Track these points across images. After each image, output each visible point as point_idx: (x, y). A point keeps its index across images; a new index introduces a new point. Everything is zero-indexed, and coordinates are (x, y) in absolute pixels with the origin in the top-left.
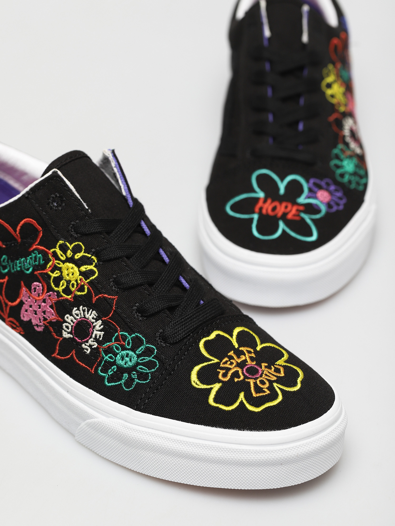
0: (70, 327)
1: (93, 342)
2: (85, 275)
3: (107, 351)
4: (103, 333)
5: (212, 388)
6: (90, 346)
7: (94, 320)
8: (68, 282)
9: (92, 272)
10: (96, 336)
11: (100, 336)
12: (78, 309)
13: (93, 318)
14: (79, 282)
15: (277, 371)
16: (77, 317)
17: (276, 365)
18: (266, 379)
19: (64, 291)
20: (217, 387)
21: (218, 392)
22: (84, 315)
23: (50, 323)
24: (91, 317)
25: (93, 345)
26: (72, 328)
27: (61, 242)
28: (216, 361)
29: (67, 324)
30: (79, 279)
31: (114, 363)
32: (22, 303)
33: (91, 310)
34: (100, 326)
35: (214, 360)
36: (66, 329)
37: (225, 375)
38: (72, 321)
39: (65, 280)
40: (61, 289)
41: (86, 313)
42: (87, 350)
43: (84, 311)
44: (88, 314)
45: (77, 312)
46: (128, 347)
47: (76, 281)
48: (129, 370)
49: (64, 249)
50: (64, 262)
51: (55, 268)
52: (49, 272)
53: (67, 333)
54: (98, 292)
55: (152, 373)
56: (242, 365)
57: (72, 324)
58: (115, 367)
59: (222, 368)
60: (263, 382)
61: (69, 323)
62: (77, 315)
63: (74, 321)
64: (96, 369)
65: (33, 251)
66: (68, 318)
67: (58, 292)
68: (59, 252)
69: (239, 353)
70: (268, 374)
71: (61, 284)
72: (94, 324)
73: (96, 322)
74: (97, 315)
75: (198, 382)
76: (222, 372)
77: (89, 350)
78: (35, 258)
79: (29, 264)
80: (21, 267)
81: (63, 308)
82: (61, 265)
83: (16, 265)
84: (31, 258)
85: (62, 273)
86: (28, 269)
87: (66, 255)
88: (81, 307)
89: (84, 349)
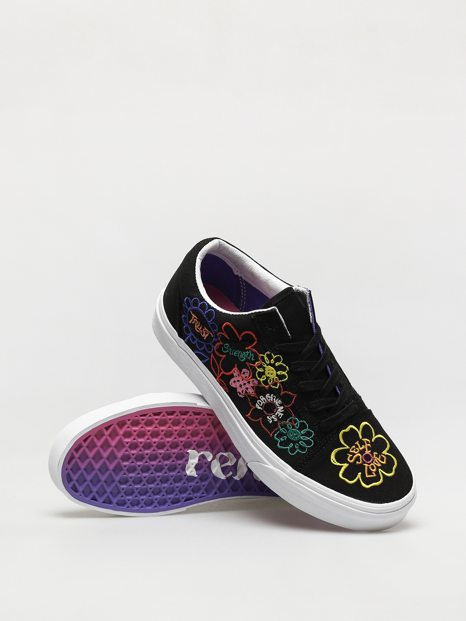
0: (262, 403)
1: (275, 417)
2: (281, 377)
3: (283, 426)
5: (342, 466)
6: (273, 419)
8: (268, 378)
9: (284, 376)
10: (278, 414)
11: (280, 416)
12: (270, 396)
14: (275, 380)
15: (382, 459)
17: (382, 454)
18: (375, 465)
19: (263, 382)
20: (345, 465)
21: (345, 470)
23: (250, 396)
24: (277, 403)
25: (275, 420)
27: (268, 353)
28: (348, 447)
29: (260, 401)
30: (275, 378)
31: (286, 434)
32: (232, 376)
34: (282, 410)
35: (346, 447)
37: (351, 458)
39: (266, 376)
40: (261, 380)
41: (274, 399)
43: (274, 398)
44: (275, 400)
45: (269, 397)
46: (296, 427)
47: (273, 379)
48: (294, 442)
49: (270, 357)
50: (268, 365)
51: (260, 366)
52: (256, 367)
53: (259, 406)
54: (285, 389)
55: (308, 448)
56: (362, 452)
58: (286, 437)
59: (351, 453)
60: (373, 467)
62: (269, 399)
64: (274, 434)
65: (248, 350)
67: (259, 381)
68: (266, 358)
69: (362, 443)
70: (377, 461)
71: (263, 377)
73: (280, 407)
74: (281, 403)
75: (335, 460)
76: (350, 456)
77: (271, 421)
78: (249, 354)
79: (243, 356)
80: (237, 355)
81: (260, 391)
82: (265, 366)
83: (234, 352)
84: (246, 354)
85: (265, 371)
86: (242, 359)
87: (270, 362)
88: (272, 395)
89: (268, 419)
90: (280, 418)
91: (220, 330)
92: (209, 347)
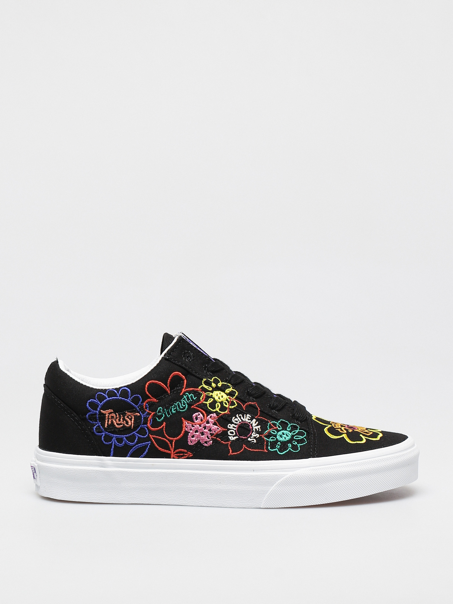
0: (234, 432)
1: (255, 434)
2: (231, 394)
3: (268, 436)
4: (259, 426)
5: (343, 437)
6: (255, 438)
7: (250, 421)
8: (221, 403)
9: (233, 392)
10: (256, 429)
11: (259, 429)
12: (236, 417)
13: (249, 420)
14: (229, 400)
16: (237, 423)
19: (220, 410)
20: (345, 436)
21: (348, 438)
22: (242, 420)
23: (217, 435)
24: (247, 420)
25: (257, 436)
26: (236, 432)
27: (204, 380)
28: (330, 425)
29: (231, 431)
30: (228, 399)
31: (277, 441)
32: (187, 433)
33: (245, 415)
34: (256, 423)
36: (231, 434)
38: (234, 427)
39: (219, 402)
40: (217, 409)
41: (242, 418)
42: (253, 441)
43: (240, 417)
44: (244, 418)
45: (236, 419)
46: (280, 429)
47: (227, 400)
48: (290, 441)
49: (208, 383)
50: (212, 392)
51: (207, 398)
52: (204, 402)
53: (233, 437)
54: (244, 402)
55: (305, 438)
57: (235, 429)
58: (279, 443)
59: (337, 428)
61: (232, 429)
62: (237, 421)
63: (236, 426)
64: (267, 449)
65: (184, 394)
66: (230, 426)
67: (216, 412)
68: (206, 387)
71: (217, 406)
72: (251, 423)
73: (252, 421)
74: (251, 417)
75: (334, 436)
76: (339, 430)
77: (255, 440)
78: (188, 398)
79: (183, 405)
80: (176, 410)
81: (224, 421)
82: (211, 394)
83: (171, 410)
84: (184, 399)
85: (214, 398)
86: (184, 408)
87: (212, 387)
88: (237, 415)
89: (251, 441)
90: (260, 430)
91: (145, 397)
92: (143, 431)
